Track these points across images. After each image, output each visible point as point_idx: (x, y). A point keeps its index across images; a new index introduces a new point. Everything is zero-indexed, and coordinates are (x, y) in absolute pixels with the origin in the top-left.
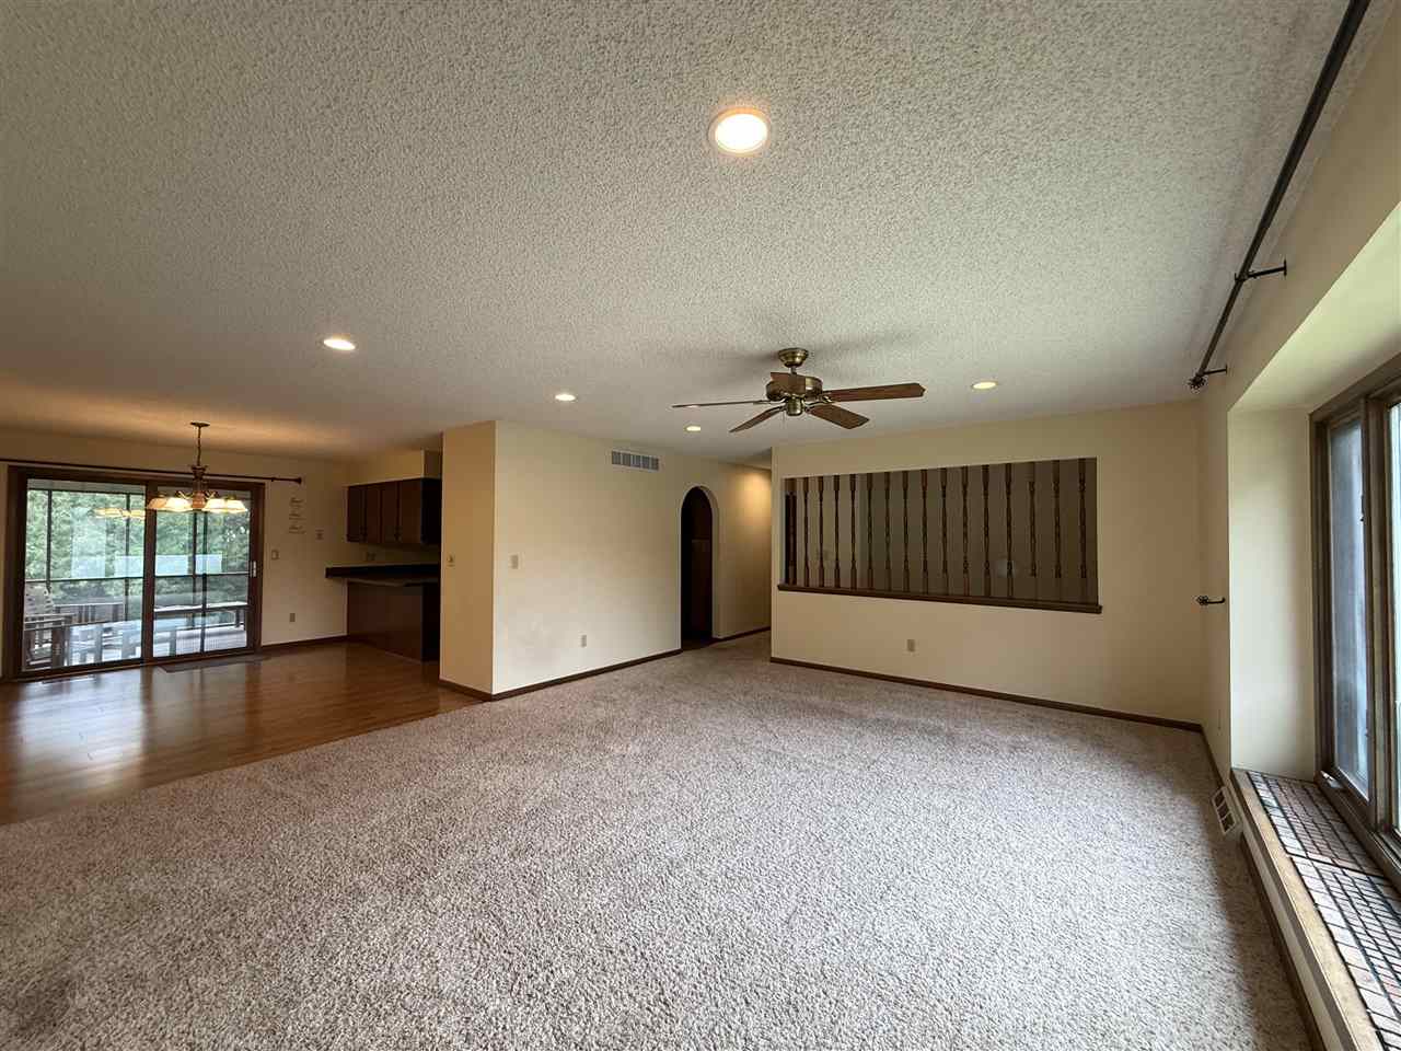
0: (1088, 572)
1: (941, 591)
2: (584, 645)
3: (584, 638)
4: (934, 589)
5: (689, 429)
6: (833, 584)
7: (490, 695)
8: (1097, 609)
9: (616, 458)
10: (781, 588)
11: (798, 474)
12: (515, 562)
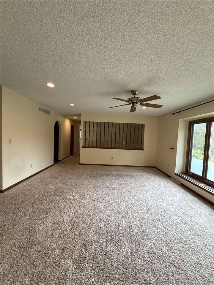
0: (142, 143)
1: (118, 147)
2: (31, 167)
3: (31, 165)
4: (117, 146)
5: (71, 105)
6: (95, 146)
7: (2, 190)
8: (143, 150)
9: (41, 109)
10: (83, 147)
11: (88, 120)
12: (10, 141)
